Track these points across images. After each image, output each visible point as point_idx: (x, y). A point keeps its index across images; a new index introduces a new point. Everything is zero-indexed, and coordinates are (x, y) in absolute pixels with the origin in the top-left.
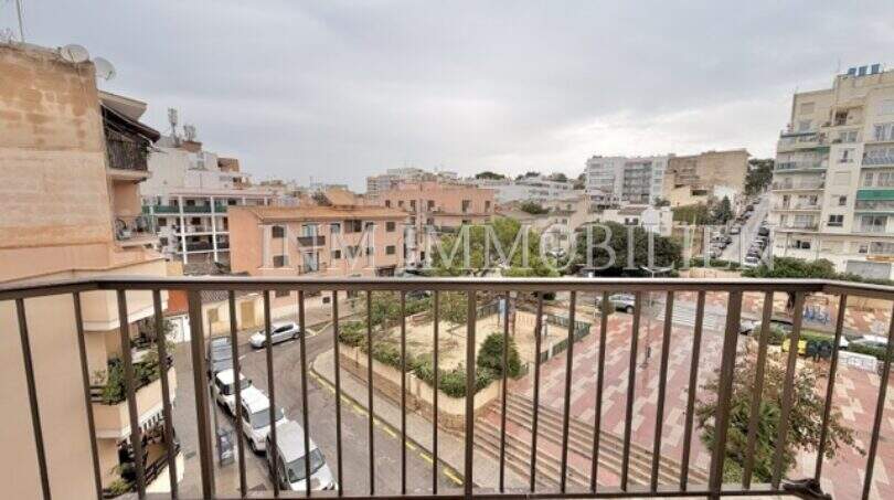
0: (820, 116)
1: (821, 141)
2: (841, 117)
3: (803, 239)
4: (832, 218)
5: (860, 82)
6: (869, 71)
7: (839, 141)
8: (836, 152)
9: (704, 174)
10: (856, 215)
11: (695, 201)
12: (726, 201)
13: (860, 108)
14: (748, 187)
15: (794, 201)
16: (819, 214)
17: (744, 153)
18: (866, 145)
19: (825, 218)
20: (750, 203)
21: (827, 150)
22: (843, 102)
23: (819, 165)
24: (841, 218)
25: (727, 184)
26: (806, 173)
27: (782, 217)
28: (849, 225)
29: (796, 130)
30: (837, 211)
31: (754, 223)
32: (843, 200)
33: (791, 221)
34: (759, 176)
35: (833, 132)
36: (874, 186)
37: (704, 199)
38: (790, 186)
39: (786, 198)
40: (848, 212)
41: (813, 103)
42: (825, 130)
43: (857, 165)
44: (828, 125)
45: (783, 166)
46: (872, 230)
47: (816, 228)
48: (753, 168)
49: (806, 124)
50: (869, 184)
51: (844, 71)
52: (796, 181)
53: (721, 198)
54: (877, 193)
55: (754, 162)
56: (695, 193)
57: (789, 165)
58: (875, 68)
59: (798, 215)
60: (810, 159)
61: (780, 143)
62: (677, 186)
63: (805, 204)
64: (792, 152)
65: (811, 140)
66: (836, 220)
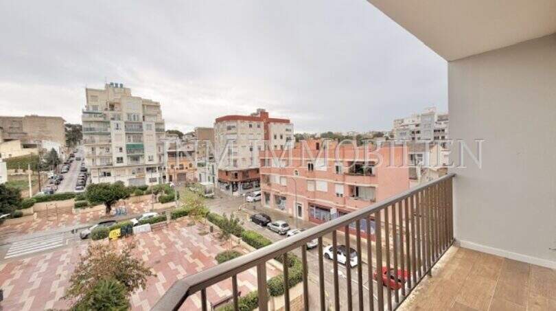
0: (102, 104)
1: (105, 118)
2: (112, 106)
3: (107, 171)
4: (118, 159)
5: (116, 90)
6: (119, 86)
7: (113, 119)
8: (113, 124)
9: (31, 132)
10: (128, 156)
11: (27, 152)
12: (54, 152)
13: (118, 103)
14: (68, 141)
15: (98, 151)
16: (112, 157)
17: (60, 120)
18: (126, 123)
19: (115, 159)
20: (71, 152)
21: (109, 122)
22: (112, 99)
23: (107, 130)
24: (122, 158)
25: (51, 139)
26: (100, 134)
27: (93, 160)
28: (126, 162)
29: (91, 110)
30: (120, 155)
31: (76, 166)
32: (121, 149)
33: (98, 162)
34: (74, 135)
35: (110, 114)
36: (132, 143)
37: (35, 151)
38: (93, 141)
39: (93, 149)
40: (124, 155)
41: (96, 96)
42: (105, 112)
43: (123, 132)
44: (106, 109)
45: (87, 129)
46: (135, 163)
47: (112, 165)
48: (68, 129)
49: (95, 107)
50: (130, 141)
51: (109, 83)
52: (97, 138)
53: (49, 149)
54: (134, 146)
55: (69, 126)
56: (26, 146)
57: (91, 129)
58: (121, 85)
59: (102, 158)
60: (102, 126)
61: (83, 117)
62: (6, 140)
63: (104, 151)
64: (91, 122)
65: (100, 117)
66: (120, 160)
